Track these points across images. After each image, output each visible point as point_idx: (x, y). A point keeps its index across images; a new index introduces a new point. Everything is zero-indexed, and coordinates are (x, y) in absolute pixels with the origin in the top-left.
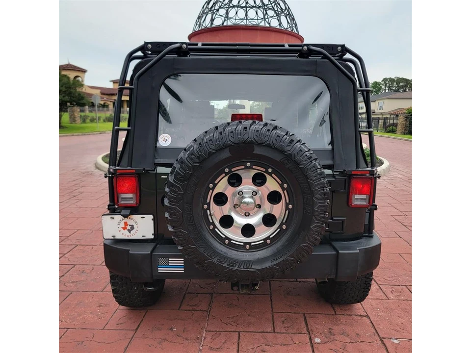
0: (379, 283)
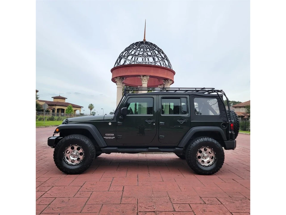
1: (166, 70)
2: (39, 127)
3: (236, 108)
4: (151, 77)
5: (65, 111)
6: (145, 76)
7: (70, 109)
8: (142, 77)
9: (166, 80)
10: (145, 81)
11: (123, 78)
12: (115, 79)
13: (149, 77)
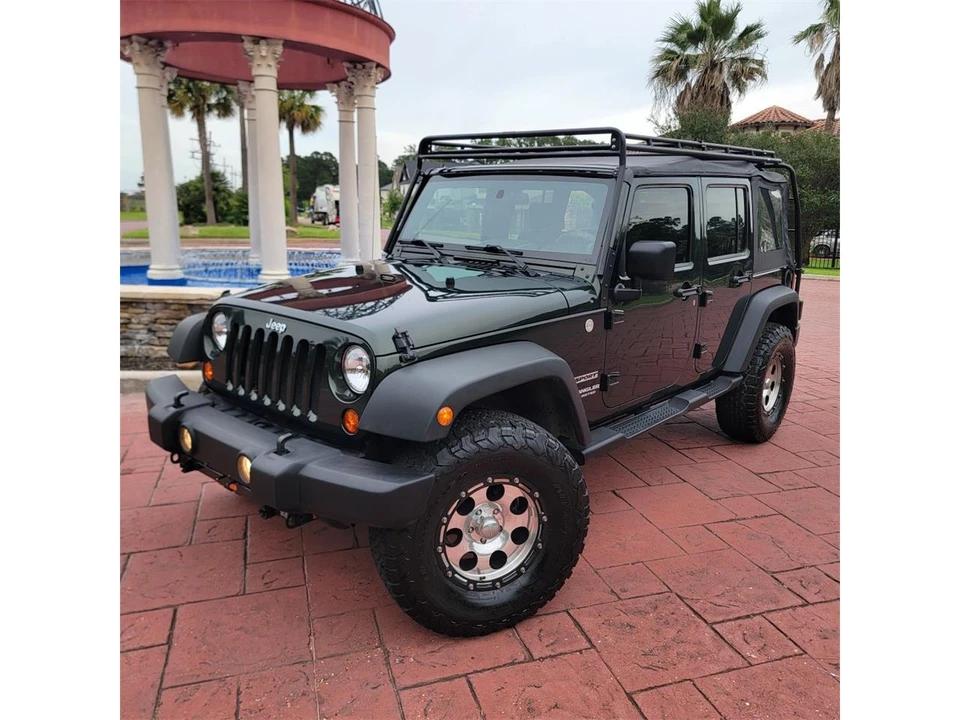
0: (710, 619)
1: (356, 21)
4: (289, 45)
6: (262, 42)
8: (248, 46)
9: (359, 66)
10: (264, 64)
11: (161, 44)
13: (283, 45)
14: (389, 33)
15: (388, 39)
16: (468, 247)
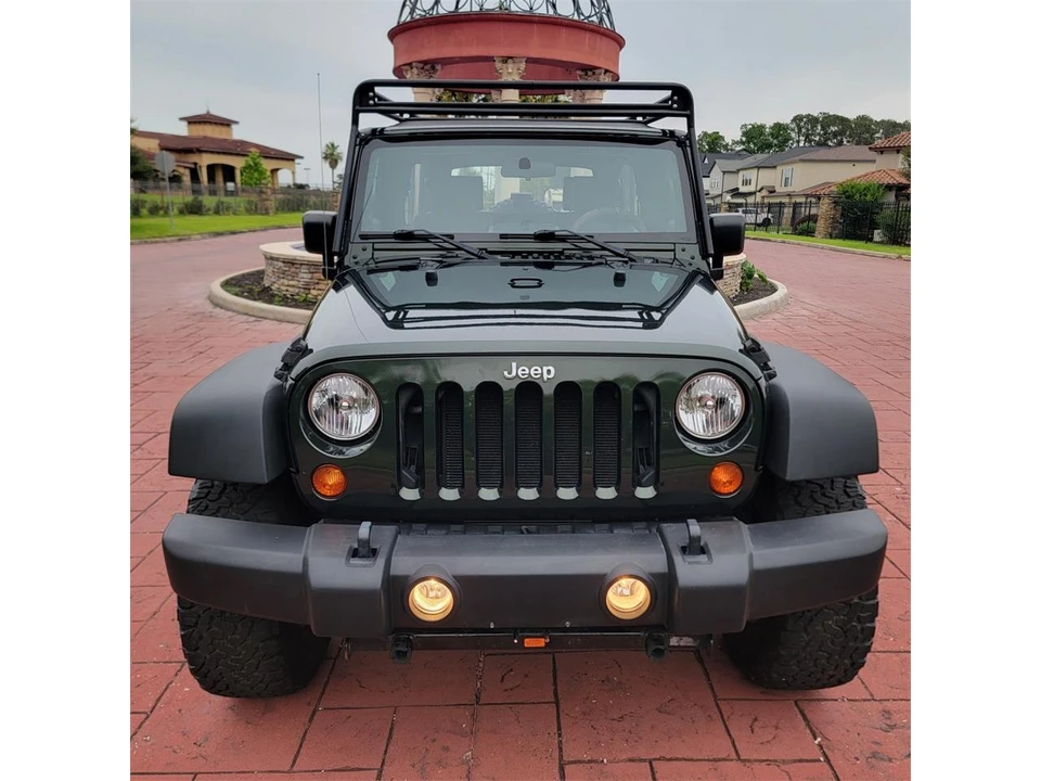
1: (588, 34)
2: (157, 242)
3: (882, 153)
4: (529, 60)
5: (238, 173)
6: (510, 61)
7: (253, 168)
8: (498, 65)
9: (590, 73)
11: (433, 68)
12: (407, 70)
13: (526, 61)
14: (619, 42)
15: (618, 47)
16: (503, 236)
